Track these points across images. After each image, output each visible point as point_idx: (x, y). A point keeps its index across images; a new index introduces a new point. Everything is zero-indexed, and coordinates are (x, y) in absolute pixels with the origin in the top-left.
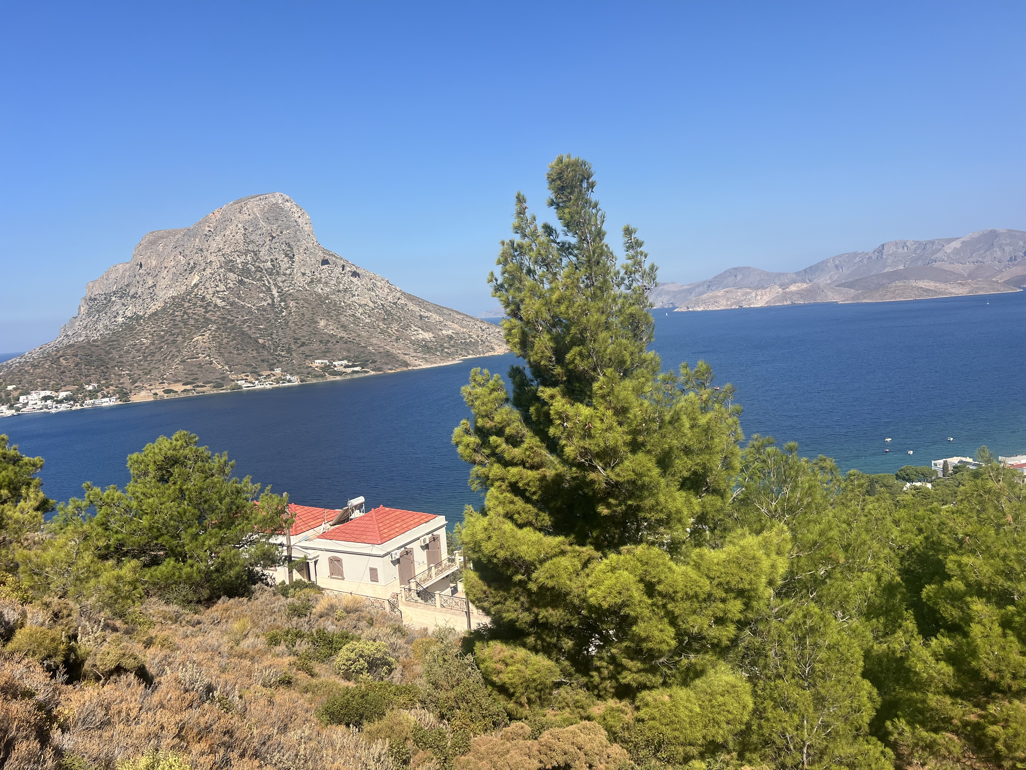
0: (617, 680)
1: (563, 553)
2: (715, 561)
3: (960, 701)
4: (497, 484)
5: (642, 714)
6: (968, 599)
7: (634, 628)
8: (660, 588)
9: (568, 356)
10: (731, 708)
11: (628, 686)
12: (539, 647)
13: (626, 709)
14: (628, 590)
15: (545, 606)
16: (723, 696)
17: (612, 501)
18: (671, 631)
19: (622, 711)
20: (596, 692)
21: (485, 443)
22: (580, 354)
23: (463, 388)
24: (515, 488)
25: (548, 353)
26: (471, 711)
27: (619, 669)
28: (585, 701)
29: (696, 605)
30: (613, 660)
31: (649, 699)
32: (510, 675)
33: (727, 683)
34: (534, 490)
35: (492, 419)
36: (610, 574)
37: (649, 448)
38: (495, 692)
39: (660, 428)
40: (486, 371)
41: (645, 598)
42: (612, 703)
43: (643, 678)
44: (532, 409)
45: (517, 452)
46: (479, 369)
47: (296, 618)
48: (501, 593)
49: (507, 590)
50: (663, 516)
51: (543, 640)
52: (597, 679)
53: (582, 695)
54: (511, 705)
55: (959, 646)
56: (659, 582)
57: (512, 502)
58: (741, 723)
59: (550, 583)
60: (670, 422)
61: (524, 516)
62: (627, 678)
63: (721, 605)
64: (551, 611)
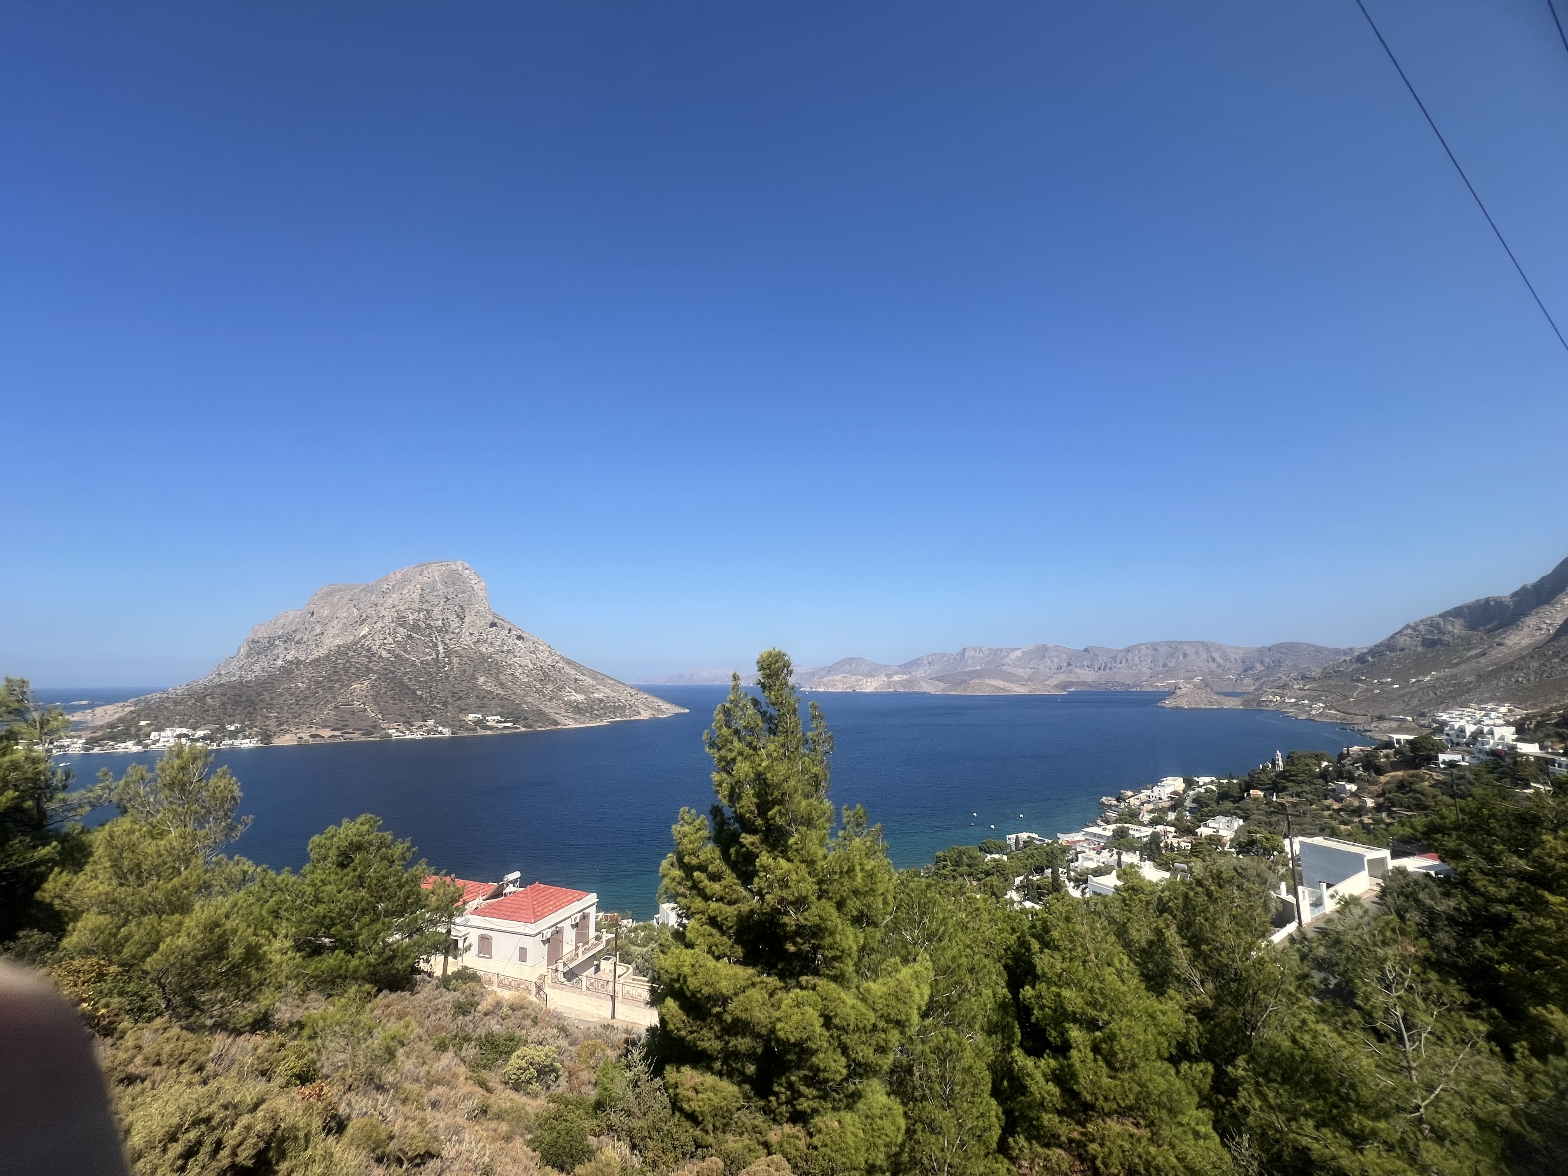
0: (793, 1106)
1: (753, 985)
2: (879, 994)
3: (1065, 1119)
4: (698, 916)
5: (815, 1141)
6: (1067, 1025)
7: (814, 1059)
8: (836, 1021)
9: (770, 813)
10: (888, 1132)
11: (804, 1113)
12: (724, 1072)
13: (799, 1134)
14: (812, 1025)
15: (736, 1035)
16: (881, 1118)
17: (799, 940)
18: (843, 1061)
19: (797, 1137)
20: (772, 1116)
21: (689, 876)
22: (780, 811)
23: (674, 826)
24: (713, 922)
25: (753, 808)
26: (662, 1141)
27: (796, 1095)
28: (763, 1126)
29: (864, 1036)
30: (791, 1086)
31: (821, 1125)
32: (701, 1103)
33: (884, 1106)
34: (731, 924)
35: (698, 857)
36: (796, 1010)
37: (830, 895)
38: (683, 1119)
39: (840, 878)
40: (693, 811)
41: (824, 1029)
42: (788, 1128)
43: (815, 1104)
44: (732, 850)
45: (716, 887)
46: (687, 809)
47: (461, 1017)
48: (699, 1022)
49: (703, 1020)
50: (838, 953)
51: (729, 1065)
52: (774, 1104)
53: (760, 1120)
54: (698, 1133)
55: (1062, 1068)
56: (836, 1016)
57: (710, 935)
58: (896, 1145)
59: (744, 1016)
60: (847, 872)
61: (721, 948)
62: (804, 1105)
63: (883, 1036)
64: (740, 1040)
